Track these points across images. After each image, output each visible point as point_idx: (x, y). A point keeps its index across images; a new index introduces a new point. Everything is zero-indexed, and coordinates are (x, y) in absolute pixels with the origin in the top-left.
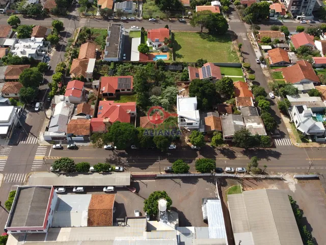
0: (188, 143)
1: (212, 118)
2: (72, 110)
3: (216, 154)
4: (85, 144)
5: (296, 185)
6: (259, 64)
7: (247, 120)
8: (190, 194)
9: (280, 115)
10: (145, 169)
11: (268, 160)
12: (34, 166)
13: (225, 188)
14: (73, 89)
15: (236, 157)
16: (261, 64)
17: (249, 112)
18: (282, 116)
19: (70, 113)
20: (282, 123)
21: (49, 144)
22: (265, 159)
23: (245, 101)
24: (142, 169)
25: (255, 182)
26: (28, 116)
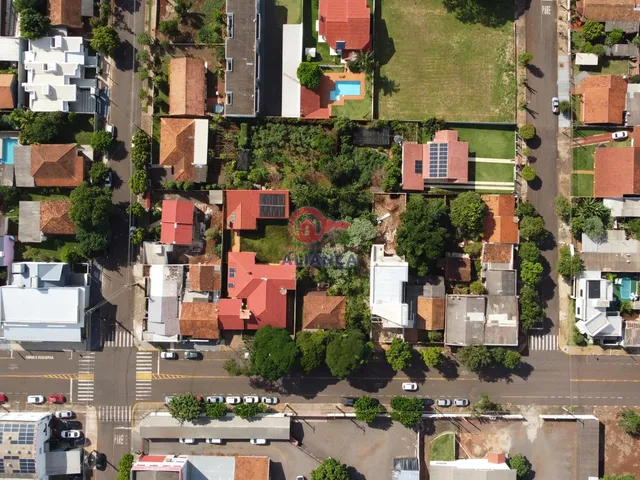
0: (383, 346)
1: (431, 302)
2: (181, 280)
3: (427, 370)
4: (213, 348)
5: (539, 430)
6: (557, 114)
7: (492, 307)
8: (377, 445)
9: (557, 277)
10: (312, 398)
11: (509, 380)
12: (140, 394)
13: (430, 437)
14: (175, 225)
15: (457, 376)
16: (561, 116)
17: (500, 284)
18: (561, 280)
19: (178, 288)
20: (555, 296)
21: (153, 349)
22: (504, 380)
23: (500, 252)
24: (308, 398)
25: (478, 425)
26: (103, 279)
